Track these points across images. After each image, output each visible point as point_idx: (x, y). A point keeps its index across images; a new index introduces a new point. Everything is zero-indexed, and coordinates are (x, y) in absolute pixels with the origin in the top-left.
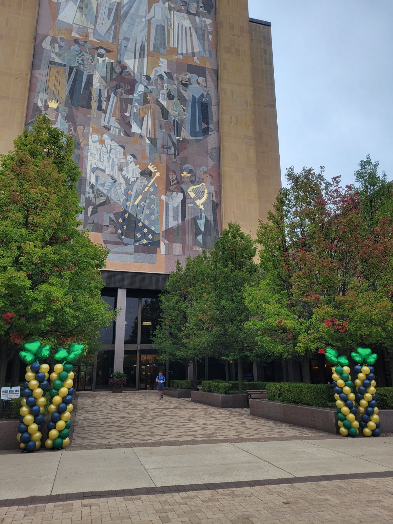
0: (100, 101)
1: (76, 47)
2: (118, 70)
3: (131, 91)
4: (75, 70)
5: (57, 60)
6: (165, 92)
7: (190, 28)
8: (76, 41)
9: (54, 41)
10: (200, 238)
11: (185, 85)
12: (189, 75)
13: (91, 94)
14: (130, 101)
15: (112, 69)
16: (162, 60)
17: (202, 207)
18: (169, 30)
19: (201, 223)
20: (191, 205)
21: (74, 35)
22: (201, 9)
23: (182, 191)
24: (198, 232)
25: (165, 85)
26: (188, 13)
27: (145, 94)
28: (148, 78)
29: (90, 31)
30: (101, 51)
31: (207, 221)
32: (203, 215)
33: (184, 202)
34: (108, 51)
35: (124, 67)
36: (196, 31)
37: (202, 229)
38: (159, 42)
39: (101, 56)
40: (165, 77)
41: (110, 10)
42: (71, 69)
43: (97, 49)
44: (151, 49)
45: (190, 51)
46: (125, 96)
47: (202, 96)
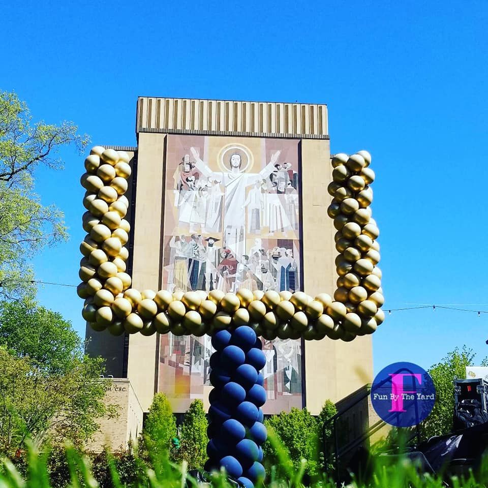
0: (211, 283)
1: (193, 242)
2: (223, 255)
3: (234, 271)
4: (193, 260)
5: (181, 255)
6: (260, 267)
7: (280, 206)
8: (193, 237)
9: (177, 239)
10: (288, 385)
11: (276, 258)
12: (279, 249)
13: (205, 278)
14: (233, 279)
15: (219, 255)
16: (257, 239)
17: (289, 360)
18: (262, 212)
19: (289, 374)
20: (281, 359)
21: (192, 232)
22: (290, 186)
23: (274, 348)
24: (286, 380)
25: (260, 261)
26: (279, 192)
27: (245, 272)
28: (247, 258)
29: (203, 226)
30: (211, 241)
31: (293, 371)
32: (291, 366)
33: (275, 357)
34: (216, 240)
35: (228, 253)
36: (285, 208)
37: (290, 377)
38: (254, 225)
39: (211, 245)
40: (260, 254)
41: (216, 204)
42: (190, 260)
43: (208, 240)
44: (249, 232)
45: (279, 227)
46: (230, 276)
47: (290, 265)
